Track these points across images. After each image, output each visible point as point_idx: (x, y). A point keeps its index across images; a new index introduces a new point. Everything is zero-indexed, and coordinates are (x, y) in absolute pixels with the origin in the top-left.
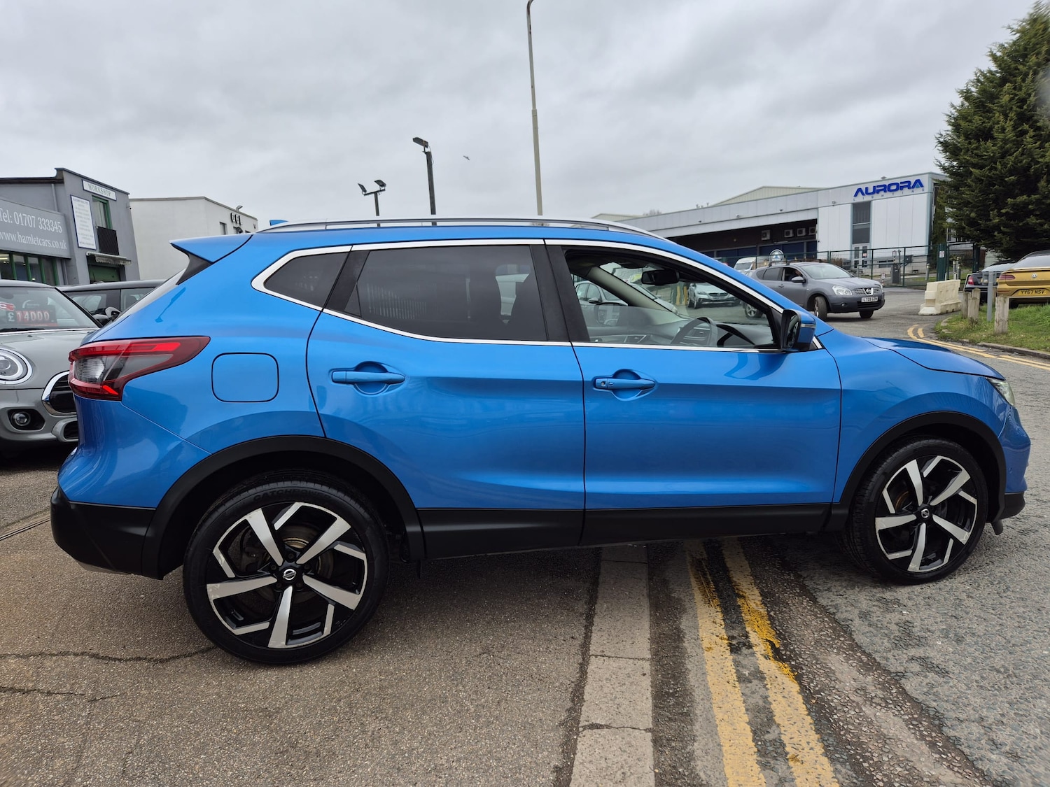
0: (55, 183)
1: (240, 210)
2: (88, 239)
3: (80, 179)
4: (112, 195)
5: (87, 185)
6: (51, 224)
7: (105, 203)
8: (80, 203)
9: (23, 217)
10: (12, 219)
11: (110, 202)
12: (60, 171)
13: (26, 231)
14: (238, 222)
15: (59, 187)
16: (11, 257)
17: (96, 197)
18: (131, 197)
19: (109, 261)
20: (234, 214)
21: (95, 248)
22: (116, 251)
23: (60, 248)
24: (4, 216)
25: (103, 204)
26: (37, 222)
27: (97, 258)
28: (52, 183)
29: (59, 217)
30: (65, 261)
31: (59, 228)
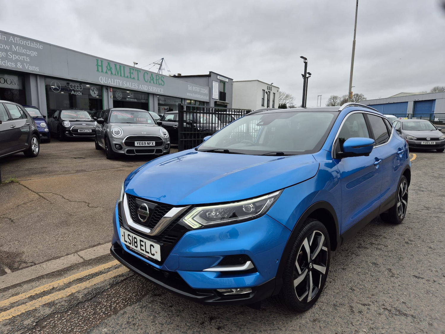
0: (208, 77)
1: (272, 85)
2: (216, 96)
3: (216, 75)
4: (227, 80)
5: (218, 77)
6: (205, 90)
7: (224, 83)
8: (215, 83)
9: (196, 88)
10: (192, 89)
11: (226, 83)
12: (210, 72)
13: (196, 93)
14: (270, 89)
15: (210, 78)
16: (191, 101)
17: (221, 81)
18: (233, 81)
19: (222, 104)
20: (269, 86)
21: (218, 99)
22: (225, 101)
23: (205, 99)
24: (190, 88)
25: (223, 83)
26: (200, 91)
27: (217, 102)
28: (207, 76)
29: (208, 88)
30: (208, 103)
31: (207, 92)
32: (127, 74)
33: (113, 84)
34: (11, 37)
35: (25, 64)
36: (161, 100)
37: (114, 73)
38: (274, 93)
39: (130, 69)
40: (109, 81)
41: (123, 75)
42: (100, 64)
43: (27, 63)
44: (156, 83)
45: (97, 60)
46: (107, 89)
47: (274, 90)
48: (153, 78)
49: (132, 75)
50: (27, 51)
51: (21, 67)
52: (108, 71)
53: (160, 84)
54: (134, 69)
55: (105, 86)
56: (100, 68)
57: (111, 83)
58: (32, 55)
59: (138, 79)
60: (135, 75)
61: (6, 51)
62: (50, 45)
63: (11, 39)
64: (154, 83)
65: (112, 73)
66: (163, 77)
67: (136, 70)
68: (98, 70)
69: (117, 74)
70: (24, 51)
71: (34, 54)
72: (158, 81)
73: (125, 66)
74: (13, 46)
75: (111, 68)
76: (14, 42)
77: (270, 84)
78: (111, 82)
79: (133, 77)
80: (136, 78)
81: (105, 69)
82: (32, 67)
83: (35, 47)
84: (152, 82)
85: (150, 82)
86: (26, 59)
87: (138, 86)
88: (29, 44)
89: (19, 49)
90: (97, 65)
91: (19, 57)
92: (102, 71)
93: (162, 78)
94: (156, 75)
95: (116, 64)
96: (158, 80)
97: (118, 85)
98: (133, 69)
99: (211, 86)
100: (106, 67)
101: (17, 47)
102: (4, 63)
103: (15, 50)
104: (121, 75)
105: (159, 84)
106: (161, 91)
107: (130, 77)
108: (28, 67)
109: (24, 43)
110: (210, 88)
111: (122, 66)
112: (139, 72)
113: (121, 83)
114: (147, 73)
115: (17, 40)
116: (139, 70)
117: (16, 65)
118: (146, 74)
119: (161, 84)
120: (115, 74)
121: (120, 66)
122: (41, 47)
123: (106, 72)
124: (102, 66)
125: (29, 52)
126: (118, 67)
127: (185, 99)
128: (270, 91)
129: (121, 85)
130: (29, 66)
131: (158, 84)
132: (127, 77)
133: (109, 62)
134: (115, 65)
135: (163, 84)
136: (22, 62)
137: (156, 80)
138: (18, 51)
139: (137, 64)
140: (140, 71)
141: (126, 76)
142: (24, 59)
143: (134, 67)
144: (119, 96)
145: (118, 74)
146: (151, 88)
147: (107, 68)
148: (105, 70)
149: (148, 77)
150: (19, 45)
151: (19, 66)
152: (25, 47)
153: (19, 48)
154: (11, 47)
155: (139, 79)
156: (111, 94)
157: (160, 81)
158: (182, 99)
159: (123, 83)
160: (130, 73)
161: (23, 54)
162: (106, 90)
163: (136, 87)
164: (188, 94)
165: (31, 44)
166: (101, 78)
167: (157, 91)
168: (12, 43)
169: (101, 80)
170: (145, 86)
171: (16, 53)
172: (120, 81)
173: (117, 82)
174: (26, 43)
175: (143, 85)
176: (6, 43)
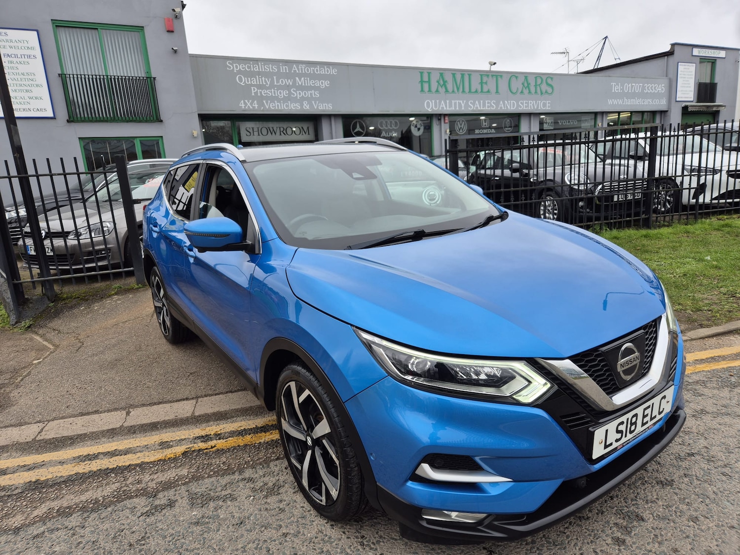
0: (667, 55)
2: (687, 92)
3: (690, 48)
4: (722, 54)
5: (696, 52)
6: (656, 87)
7: (713, 62)
8: (686, 67)
9: (632, 86)
10: (623, 89)
11: (718, 61)
12: (673, 45)
13: (633, 95)
15: (671, 58)
16: (619, 115)
17: (703, 60)
19: (705, 109)
21: (692, 100)
22: (713, 99)
23: (659, 104)
24: (616, 88)
25: (711, 63)
26: (644, 88)
27: (689, 108)
28: (665, 56)
29: (666, 81)
30: (663, 113)
31: (662, 89)
32: (476, 85)
33: (448, 109)
34: (295, 66)
35: (313, 102)
36: (546, 123)
37: (450, 89)
39: (481, 75)
40: (442, 105)
41: (467, 90)
42: (426, 78)
43: (316, 99)
44: (536, 92)
45: (422, 73)
46: (440, 120)
48: (529, 84)
49: (485, 86)
50: (315, 83)
51: (308, 107)
52: (440, 87)
53: (544, 91)
54: (490, 74)
55: (436, 115)
56: (426, 86)
57: (445, 109)
58: (323, 87)
59: (497, 92)
60: (491, 85)
61: (288, 87)
62: (348, 65)
63: (295, 68)
64: (530, 92)
65: (447, 91)
66: (552, 78)
67: (492, 76)
68: (422, 90)
69: (456, 89)
70: (311, 83)
71: (325, 84)
72: (538, 89)
73: (470, 73)
74: (297, 78)
75: (445, 82)
76: (298, 72)
78: (446, 106)
79: (487, 91)
80: (493, 90)
81: (434, 86)
82: (323, 105)
83: (326, 73)
84: (526, 91)
85: (522, 92)
86: (315, 94)
87: (497, 104)
88: (318, 70)
89: (305, 81)
90: (422, 82)
91: (305, 93)
92: (430, 91)
93: (549, 81)
95: (454, 72)
96: (539, 85)
97: (457, 109)
98: (488, 76)
99: (671, 75)
100: (437, 82)
101: (303, 79)
102: (287, 106)
103: (300, 84)
104: (463, 91)
105: (542, 93)
106: (545, 105)
107: (482, 91)
108: (318, 106)
109: (311, 70)
110: (670, 81)
111: (466, 73)
112: (499, 78)
113: (463, 106)
114: (516, 77)
115: (302, 69)
116: (498, 75)
117: (302, 105)
118: (514, 79)
119: (546, 92)
120: (453, 91)
121: (463, 75)
122: (333, 71)
123: (437, 91)
124: (429, 82)
125: (318, 83)
126: (458, 77)
127: (603, 113)
129: (463, 109)
130: (318, 103)
131: (539, 93)
132: (476, 91)
133: (442, 72)
134: (454, 75)
135: (550, 90)
136: (309, 100)
137: (536, 86)
138: (303, 85)
139: (495, 64)
140: (501, 76)
141: (473, 90)
142: (311, 94)
143: (490, 71)
144: (461, 127)
145: (458, 89)
146: (522, 104)
147: (439, 83)
148: (434, 89)
149: (517, 85)
150: (305, 75)
151: (305, 107)
152: (314, 77)
153: (304, 79)
154: (295, 81)
155: (500, 91)
156: (446, 127)
157: (544, 87)
158: (596, 114)
159: (467, 103)
160: (481, 83)
161: (310, 88)
162: (437, 121)
163: (493, 107)
164: (610, 102)
165: (320, 70)
166: (428, 103)
167: (536, 107)
168: (296, 74)
169: (428, 106)
170: (511, 102)
171: (302, 88)
172: (461, 101)
173: (455, 104)
174: (313, 70)
175: (506, 102)
176: (288, 76)
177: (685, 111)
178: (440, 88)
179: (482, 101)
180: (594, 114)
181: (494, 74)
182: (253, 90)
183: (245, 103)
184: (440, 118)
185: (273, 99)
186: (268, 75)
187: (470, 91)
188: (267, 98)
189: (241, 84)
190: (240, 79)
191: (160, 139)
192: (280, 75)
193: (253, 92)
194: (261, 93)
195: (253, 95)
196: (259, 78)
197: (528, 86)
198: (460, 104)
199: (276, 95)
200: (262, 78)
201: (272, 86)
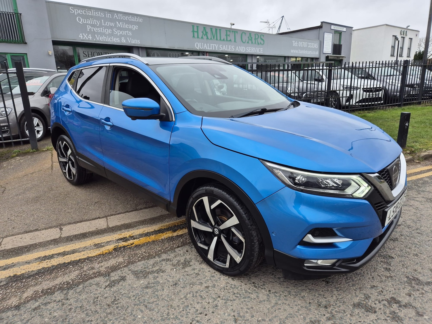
0: (319, 28)
1: (408, 28)
2: (328, 49)
3: (330, 25)
4: (344, 29)
5: (333, 27)
6: (313, 45)
7: (340, 33)
8: (328, 35)
9: (303, 43)
10: (298, 45)
11: (343, 33)
12: (322, 23)
13: (302, 48)
14: (405, 34)
15: (321, 30)
16: (296, 59)
17: (336, 32)
18: (353, 29)
19: (336, 58)
20: (403, 30)
21: (330, 53)
22: (340, 54)
23: (314, 54)
24: (295, 44)
25: (339, 34)
26: (308, 45)
27: (329, 57)
28: (318, 28)
29: (318, 42)
30: (317, 59)
31: (317, 46)
32: (223, 36)
33: (208, 49)
34: (115, 14)
35: (128, 38)
36: (260, 61)
37: (209, 37)
38: (411, 39)
39: (226, 31)
40: (205, 46)
41: (219, 38)
42: (196, 30)
43: (129, 37)
44: (255, 43)
45: (193, 26)
47: (410, 35)
48: (251, 38)
49: (228, 37)
50: (129, 26)
51: (124, 41)
52: (204, 35)
53: (259, 43)
54: (231, 30)
55: (202, 52)
56: (196, 34)
57: (207, 49)
58: (134, 29)
59: (235, 41)
60: (232, 37)
61: (111, 28)
62: (149, 17)
63: (115, 16)
64: (252, 43)
65: (207, 38)
66: (263, 36)
67: (232, 31)
68: (194, 37)
70: (126, 26)
71: (135, 27)
72: (256, 41)
73: (221, 28)
74: (117, 22)
75: (206, 33)
76: (117, 18)
77: (405, 27)
78: (207, 47)
79: (229, 40)
80: (233, 40)
81: (200, 34)
82: (134, 41)
83: (136, 21)
84: (250, 42)
85: (248, 42)
86: (129, 34)
87: (235, 48)
88: (130, 18)
89: (122, 25)
90: (193, 31)
91: (123, 32)
92: (198, 37)
93: (262, 37)
94: (255, 34)
95: (211, 27)
96: (257, 39)
97: (214, 49)
98: (230, 31)
99: (321, 39)
100: (202, 32)
101: (121, 23)
102: (111, 39)
103: (119, 26)
104: (217, 39)
105: (258, 44)
106: (260, 50)
107: (227, 40)
108: (131, 41)
109: (126, 18)
110: (320, 42)
111: (218, 29)
112: (236, 34)
113: (217, 47)
114: (245, 33)
115: (120, 17)
116: (235, 31)
117: (121, 40)
118: (244, 34)
119: (260, 43)
120: (211, 39)
121: (216, 30)
122: (141, 20)
123: (202, 38)
124: (197, 32)
125: (131, 27)
126: (214, 30)
127: (289, 57)
128: (404, 36)
129: (217, 49)
130: (131, 39)
132: (224, 40)
133: (205, 26)
134: (211, 29)
135: (262, 42)
136: (126, 37)
137: (255, 39)
138: (121, 27)
139: (234, 24)
140: (237, 32)
141: (222, 39)
142: (127, 33)
143: (231, 29)
145: (214, 37)
146: (249, 49)
147: (203, 33)
148: (200, 36)
149: (245, 38)
150: (122, 21)
151: (123, 41)
152: (128, 22)
153: (122, 23)
154: (116, 24)
157: (259, 40)
158: (285, 57)
159: (219, 46)
160: (227, 35)
161: (125, 29)
163: (233, 50)
164: (292, 51)
165: (132, 19)
166: (197, 44)
167: (255, 52)
168: (116, 20)
169: (197, 46)
170: (242, 48)
171: (120, 29)
172: (216, 45)
173: (212, 46)
174: (128, 18)
175: (240, 47)
176: (111, 20)
177: (327, 58)
178: (204, 37)
179: (227, 46)
180: (284, 58)
181: (233, 30)
182: (88, 27)
183: (83, 35)
184: (204, 54)
185: (102, 34)
186: (98, 18)
187: (220, 40)
188: (98, 33)
189: (80, 22)
190: (79, 20)
191: (25, 55)
192: (106, 20)
193: (88, 28)
194: (93, 29)
195: (88, 30)
196: (92, 20)
197: (251, 39)
198: (215, 46)
199: (104, 32)
200: (94, 20)
201: (101, 26)
